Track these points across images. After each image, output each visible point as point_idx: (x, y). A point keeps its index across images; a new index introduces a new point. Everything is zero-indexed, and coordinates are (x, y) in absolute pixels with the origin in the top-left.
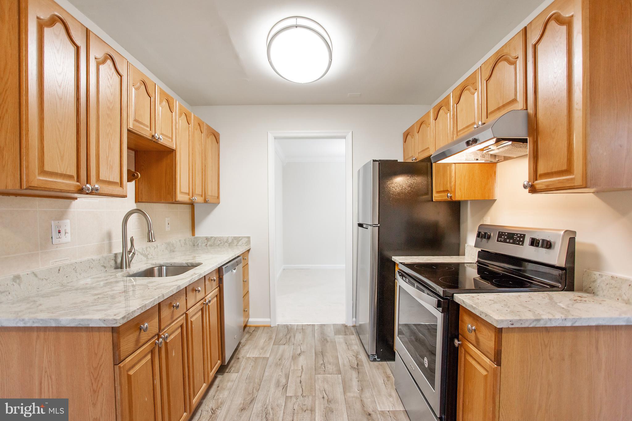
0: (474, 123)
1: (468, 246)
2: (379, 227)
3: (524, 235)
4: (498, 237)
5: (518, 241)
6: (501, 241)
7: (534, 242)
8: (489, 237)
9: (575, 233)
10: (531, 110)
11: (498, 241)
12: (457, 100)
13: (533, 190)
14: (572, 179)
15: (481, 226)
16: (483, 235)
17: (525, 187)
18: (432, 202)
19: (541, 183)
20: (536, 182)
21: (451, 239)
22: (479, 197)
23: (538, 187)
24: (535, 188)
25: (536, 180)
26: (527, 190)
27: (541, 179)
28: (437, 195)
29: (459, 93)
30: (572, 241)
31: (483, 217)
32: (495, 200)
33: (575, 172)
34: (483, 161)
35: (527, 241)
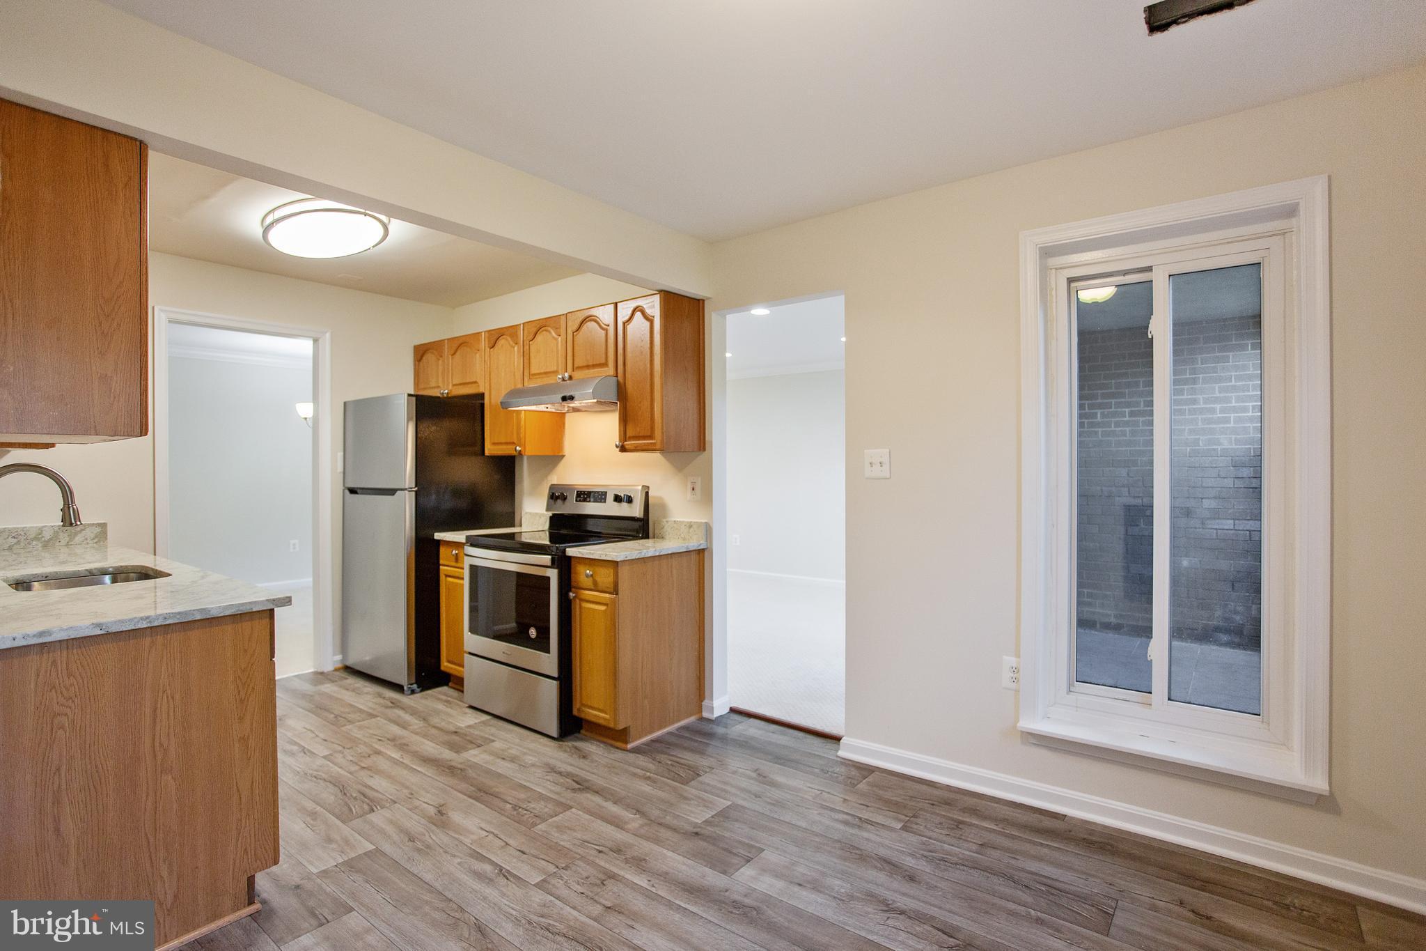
0: (556, 372)
1: (526, 513)
2: (416, 491)
3: (606, 493)
4: (577, 497)
5: (600, 499)
6: (580, 501)
7: (618, 499)
8: (564, 499)
9: (648, 487)
10: (620, 378)
11: (576, 501)
12: (531, 337)
13: (623, 449)
14: (654, 443)
15: (552, 487)
16: (556, 496)
17: (617, 447)
18: (482, 457)
19: (628, 445)
20: (626, 443)
21: (500, 507)
22: (548, 452)
23: (627, 447)
24: (625, 448)
25: (626, 441)
26: (618, 449)
27: (630, 441)
28: (493, 447)
29: (535, 330)
30: (647, 493)
31: (546, 476)
32: (564, 456)
33: (656, 438)
34: (554, 410)
35: (610, 498)
